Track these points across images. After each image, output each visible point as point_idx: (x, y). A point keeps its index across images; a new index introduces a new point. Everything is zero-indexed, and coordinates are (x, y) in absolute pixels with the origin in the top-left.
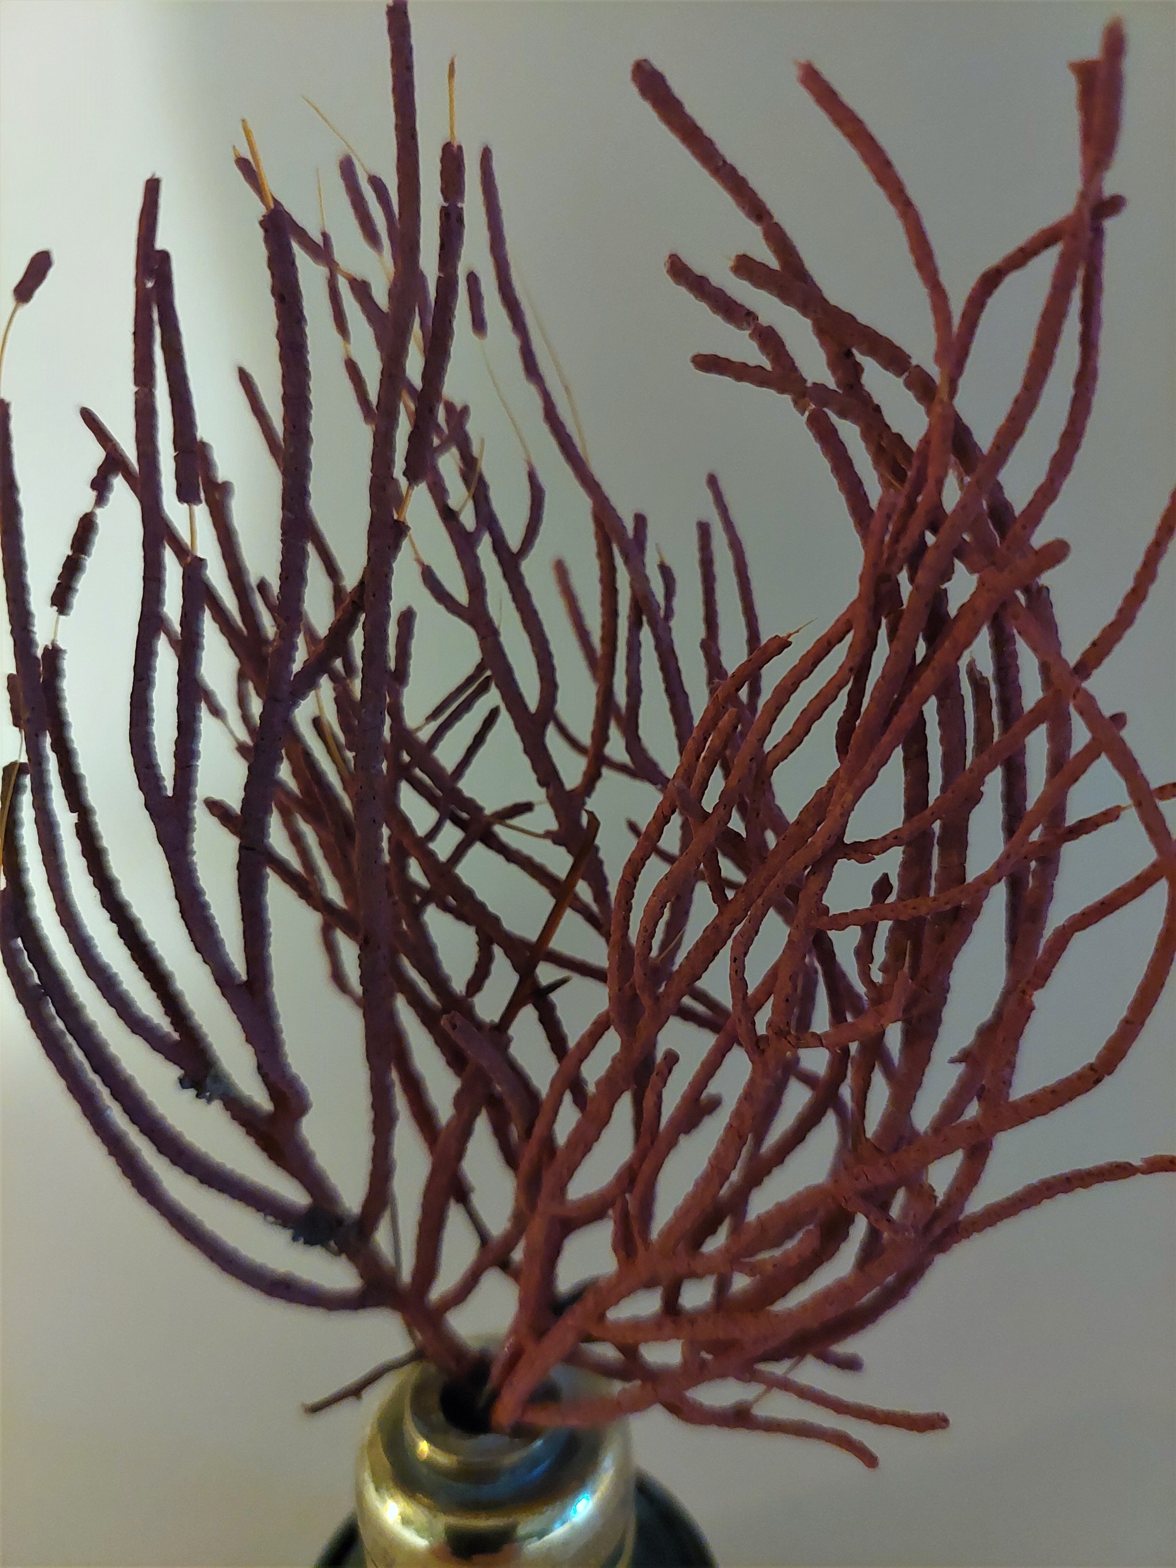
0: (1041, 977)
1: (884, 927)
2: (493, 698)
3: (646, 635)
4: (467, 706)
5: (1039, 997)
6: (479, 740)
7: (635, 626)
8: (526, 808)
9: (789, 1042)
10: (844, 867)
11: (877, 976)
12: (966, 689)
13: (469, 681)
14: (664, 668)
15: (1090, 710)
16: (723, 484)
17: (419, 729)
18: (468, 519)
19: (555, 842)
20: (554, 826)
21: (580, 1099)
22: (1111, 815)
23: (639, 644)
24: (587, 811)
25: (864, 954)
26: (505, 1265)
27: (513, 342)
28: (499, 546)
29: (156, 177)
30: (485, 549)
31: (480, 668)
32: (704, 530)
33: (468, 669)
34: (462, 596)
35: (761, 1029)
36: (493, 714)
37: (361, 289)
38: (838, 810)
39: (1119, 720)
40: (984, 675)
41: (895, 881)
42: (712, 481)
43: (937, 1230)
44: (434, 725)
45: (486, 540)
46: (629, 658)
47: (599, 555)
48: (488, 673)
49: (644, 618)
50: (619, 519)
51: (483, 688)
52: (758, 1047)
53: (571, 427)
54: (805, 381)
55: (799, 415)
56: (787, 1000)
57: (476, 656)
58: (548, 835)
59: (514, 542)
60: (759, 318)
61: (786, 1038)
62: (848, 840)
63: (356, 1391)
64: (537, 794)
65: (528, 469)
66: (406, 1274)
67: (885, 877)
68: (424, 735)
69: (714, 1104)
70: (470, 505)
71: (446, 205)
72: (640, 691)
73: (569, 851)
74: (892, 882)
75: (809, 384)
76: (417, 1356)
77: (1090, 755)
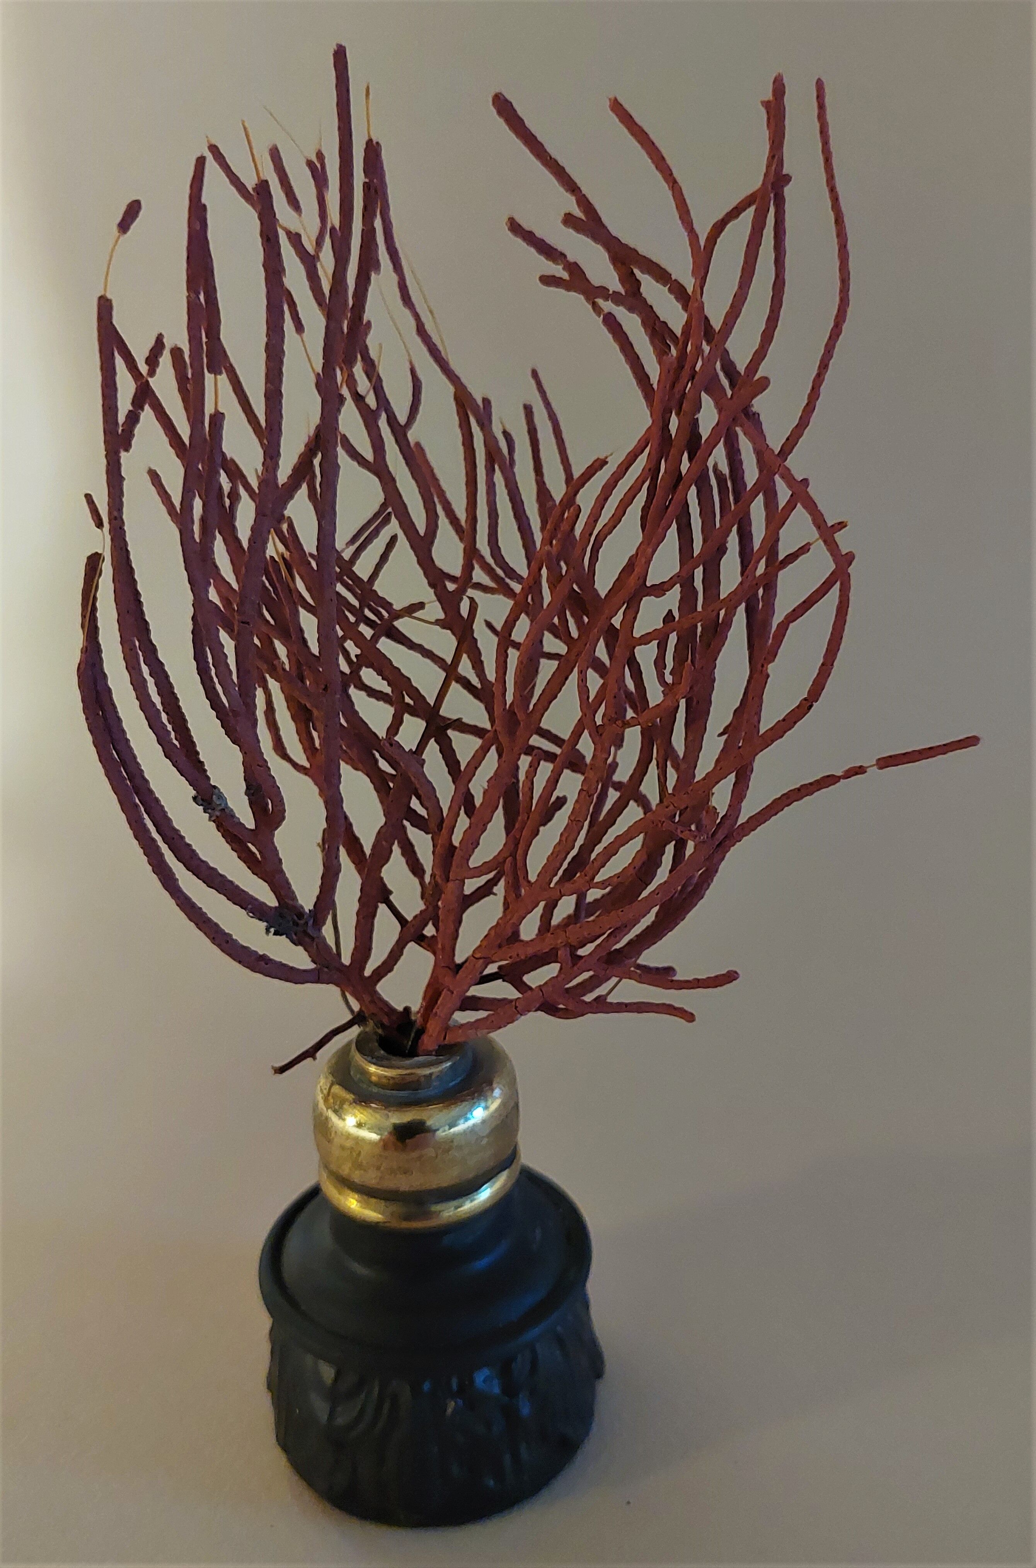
0: (773, 655)
1: (673, 638)
2: (394, 527)
3: (498, 477)
4: (376, 533)
5: (771, 668)
6: (384, 558)
7: (490, 472)
8: (421, 606)
9: (617, 725)
10: (647, 602)
11: (669, 679)
12: (713, 482)
13: (376, 516)
14: (512, 500)
15: (788, 478)
16: (541, 375)
17: (343, 551)
18: (371, 401)
19: (444, 627)
20: (442, 616)
21: (470, 810)
22: (804, 549)
23: (494, 484)
24: (468, 597)
25: (660, 663)
26: (420, 939)
27: (395, 278)
28: (392, 420)
29: (204, 155)
30: (383, 423)
31: (384, 506)
32: (528, 410)
33: (376, 507)
34: (369, 455)
35: (599, 721)
36: (394, 539)
37: (295, 239)
38: (643, 560)
39: (805, 482)
40: (724, 473)
41: (676, 614)
42: (535, 374)
43: (720, 836)
44: (353, 548)
45: (384, 416)
46: (488, 493)
47: (461, 426)
48: (390, 510)
49: (496, 467)
50: (475, 400)
51: (386, 521)
52: (598, 732)
53: (436, 339)
54: (608, 290)
55: (597, 318)
56: (615, 697)
57: (381, 498)
58: (437, 622)
59: (402, 419)
60: (568, 256)
61: (615, 723)
62: (648, 584)
63: (311, 1053)
64: (427, 594)
65: (410, 367)
66: (346, 960)
67: (670, 611)
68: (347, 555)
69: (561, 802)
70: (372, 393)
71: (367, 180)
72: (497, 515)
73: (454, 633)
74: (674, 614)
75: (611, 292)
76: (358, 1019)
77: (791, 506)
